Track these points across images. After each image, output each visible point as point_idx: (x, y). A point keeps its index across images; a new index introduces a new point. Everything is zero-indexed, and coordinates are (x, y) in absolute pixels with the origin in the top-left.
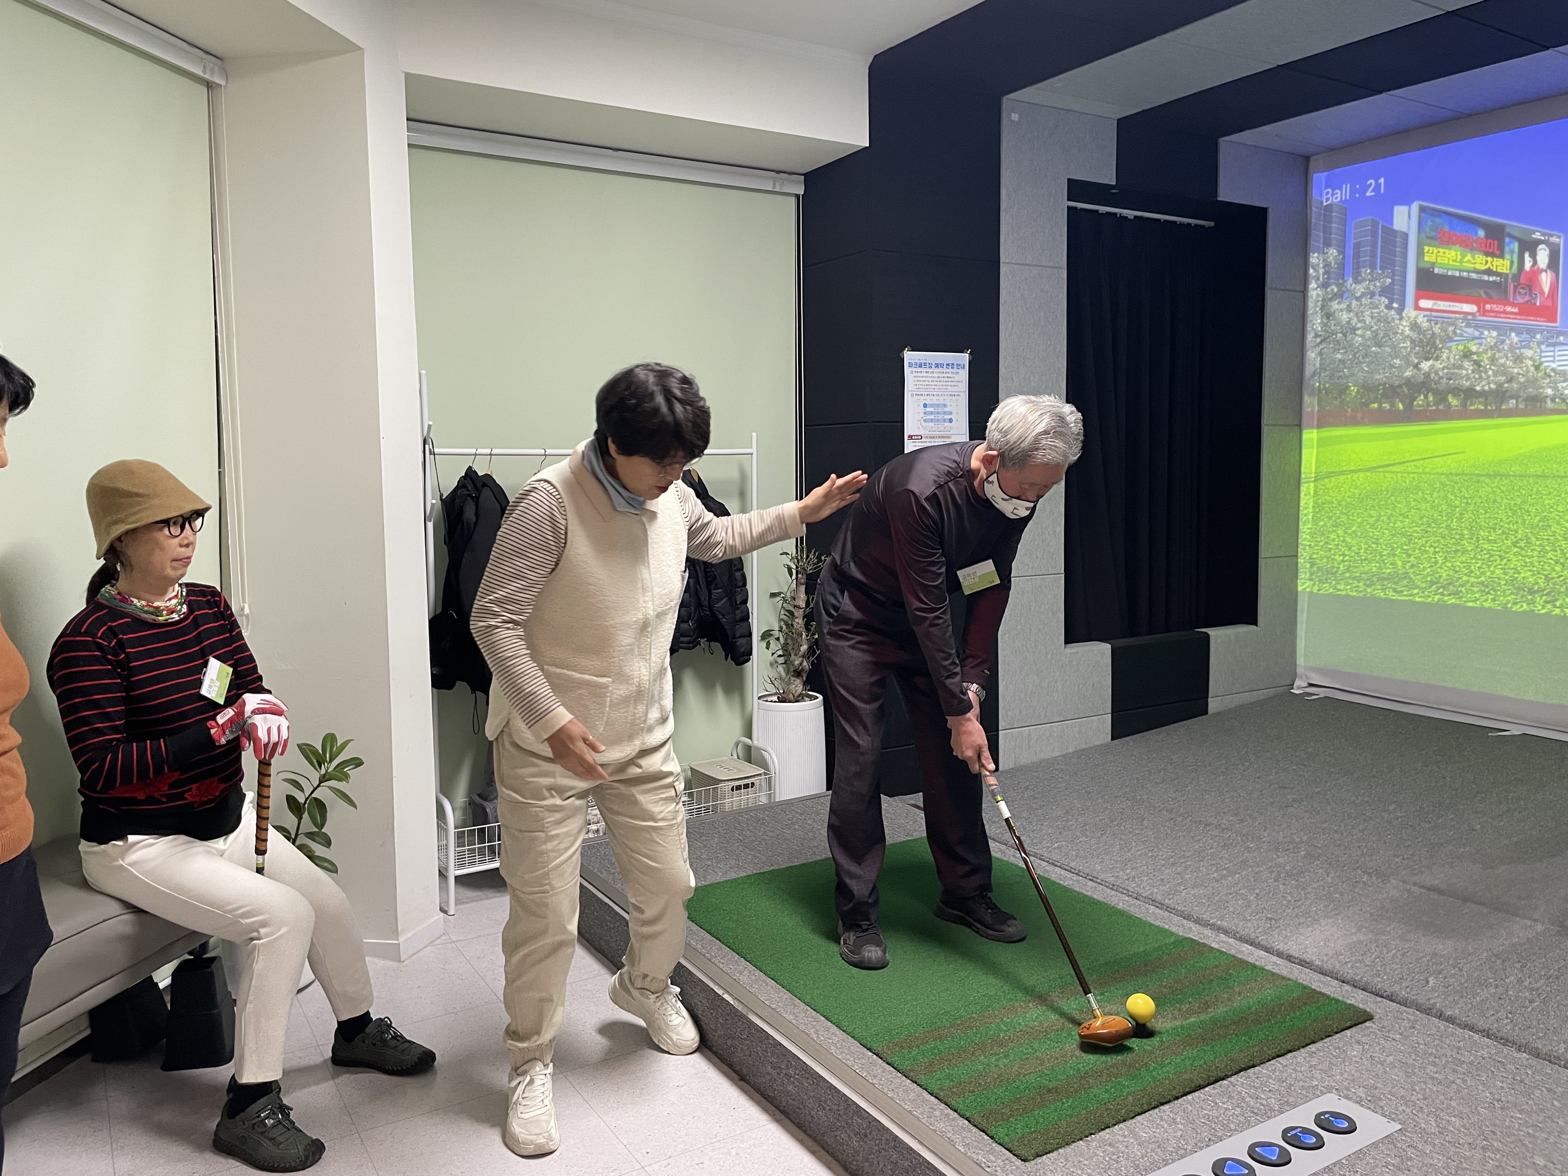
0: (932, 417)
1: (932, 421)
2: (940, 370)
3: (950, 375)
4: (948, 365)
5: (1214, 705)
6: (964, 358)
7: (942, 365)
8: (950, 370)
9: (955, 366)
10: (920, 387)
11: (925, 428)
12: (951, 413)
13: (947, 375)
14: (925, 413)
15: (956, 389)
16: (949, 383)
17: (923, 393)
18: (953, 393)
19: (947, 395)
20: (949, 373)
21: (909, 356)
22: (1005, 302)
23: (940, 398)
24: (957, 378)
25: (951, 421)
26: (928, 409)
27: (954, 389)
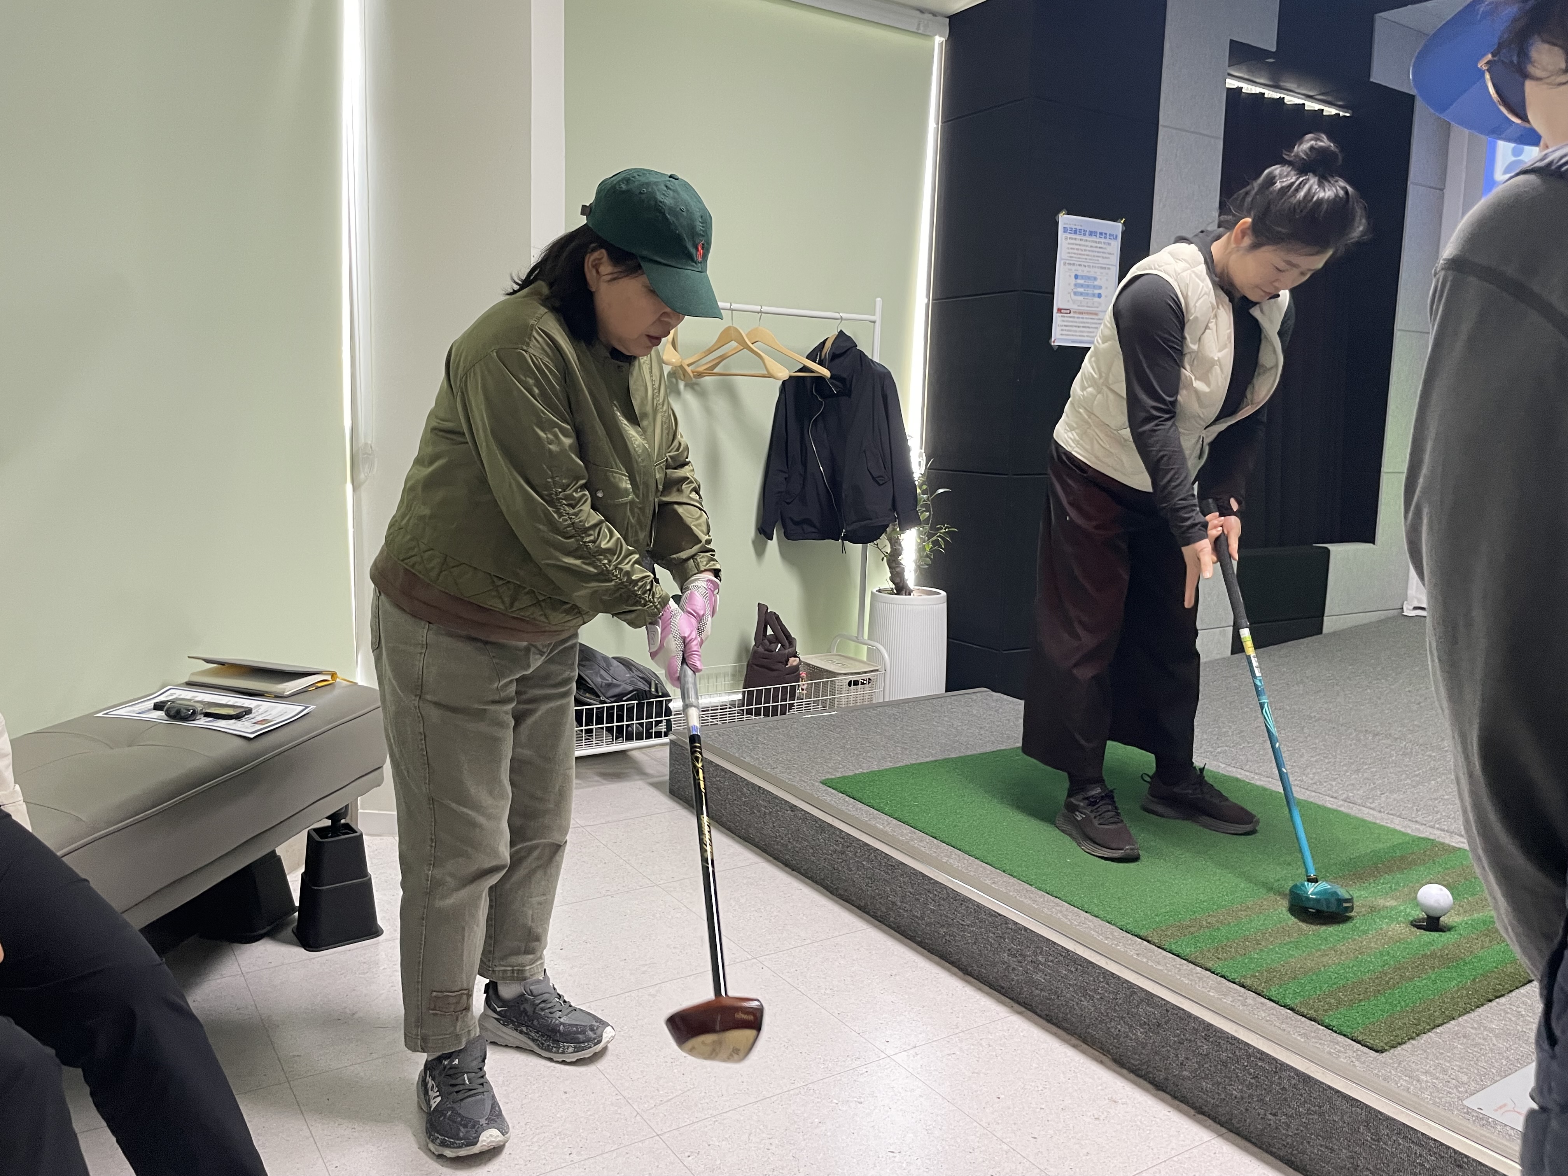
0: (1081, 290)
1: (1081, 294)
2: (1093, 238)
3: (1103, 245)
4: (1101, 234)
5: (1329, 624)
6: (1117, 227)
7: (1095, 234)
8: (1103, 240)
9: (1109, 236)
10: (1073, 255)
11: (1074, 302)
12: (1100, 288)
13: (1099, 245)
14: (1075, 285)
15: (1107, 261)
16: (1101, 254)
17: (1075, 262)
18: (1105, 266)
19: (1098, 267)
20: (1101, 242)
21: (1065, 220)
22: (1161, 170)
23: (1092, 270)
24: (1109, 249)
25: (1099, 296)
26: (1080, 281)
27: (1105, 261)
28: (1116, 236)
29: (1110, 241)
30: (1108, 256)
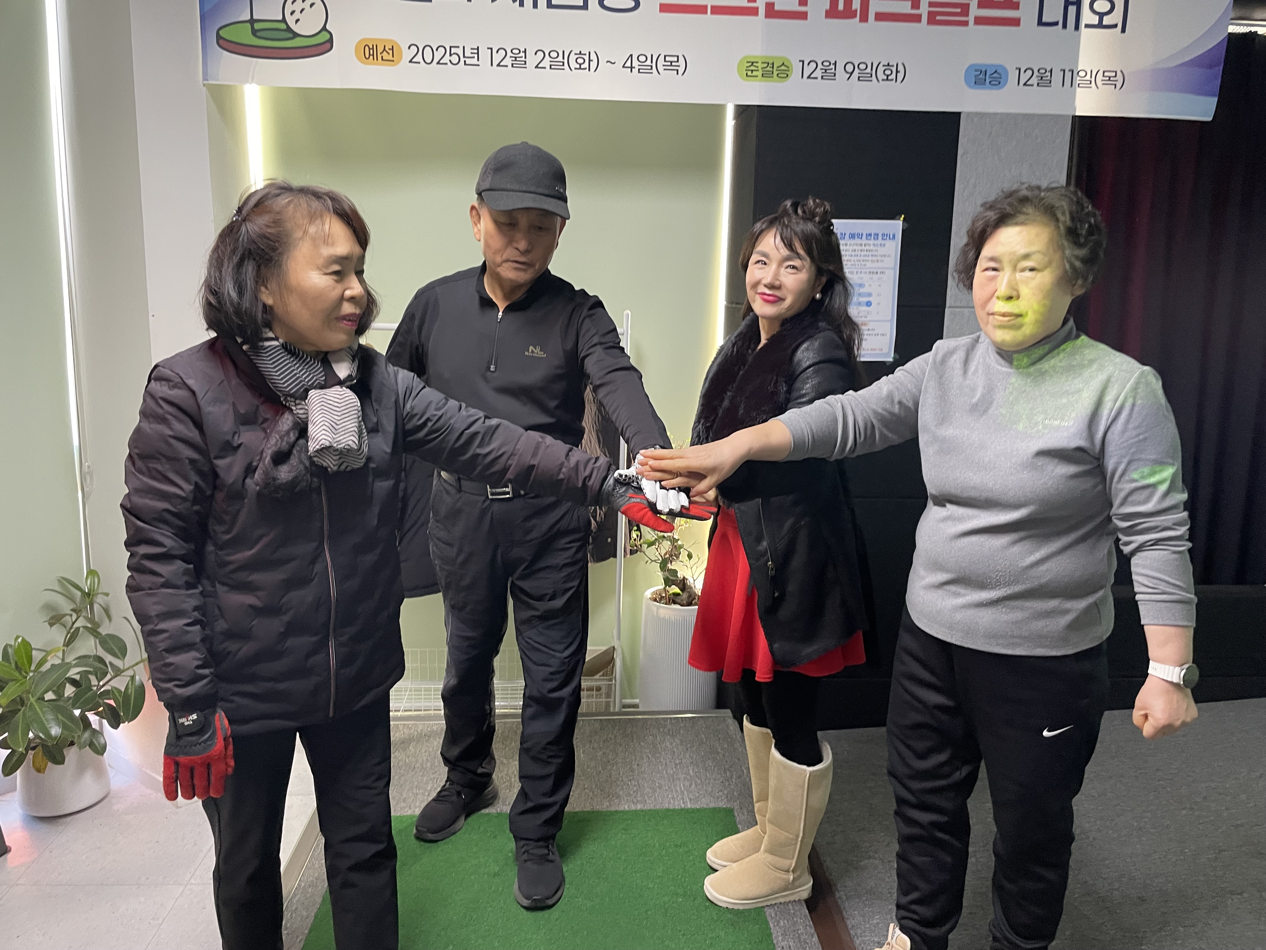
2: (857, 241)
3: (872, 247)
4: (870, 235)
6: (897, 226)
7: (860, 236)
8: (872, 242)
9: (880, 237)
12: (870, 295)
13: (867, 247)
15: (879, 265)
16: (870, 258)
18: (875, 271)
19: (866, 273)
20: (870, 245)
24: (881, 251)
25: (869, 304)
27: (876, 265)
28: (894, 236)
29: (883, 242)
30: (879, 258)
